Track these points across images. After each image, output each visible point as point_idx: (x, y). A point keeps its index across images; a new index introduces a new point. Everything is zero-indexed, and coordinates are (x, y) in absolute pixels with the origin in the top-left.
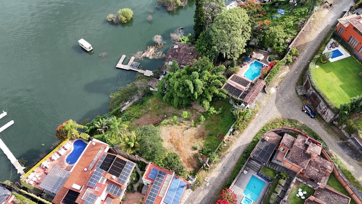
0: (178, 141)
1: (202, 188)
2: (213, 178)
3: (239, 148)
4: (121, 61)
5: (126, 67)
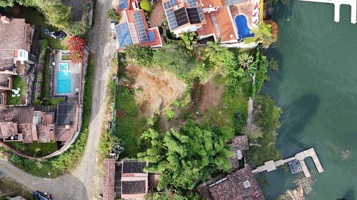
0: (159, 86)
2: (105, 72)
3: (97, 113)
4: (316, 160)
5: (301, 156)
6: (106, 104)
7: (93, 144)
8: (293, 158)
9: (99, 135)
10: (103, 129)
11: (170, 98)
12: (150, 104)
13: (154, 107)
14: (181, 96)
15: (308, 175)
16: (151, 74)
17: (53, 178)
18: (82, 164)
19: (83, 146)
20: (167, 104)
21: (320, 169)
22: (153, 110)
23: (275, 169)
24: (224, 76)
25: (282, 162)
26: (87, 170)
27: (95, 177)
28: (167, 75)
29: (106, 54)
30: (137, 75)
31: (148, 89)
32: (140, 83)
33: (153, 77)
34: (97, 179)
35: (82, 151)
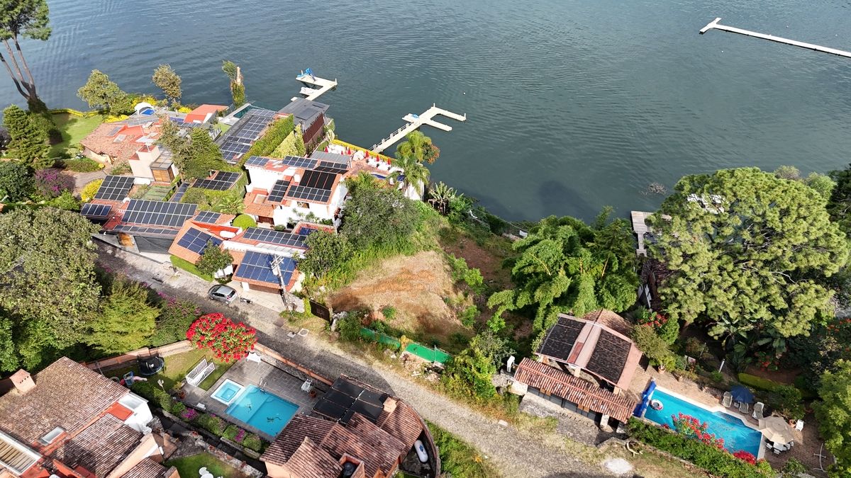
1: (284, 325)
2: (305, 342)
6: (377, 363)
7: (458, 420)
9: (443, 400)
10: (432, 387)
11: (441, 281)
12: (429, 314)
13: (439, 309)
14: (447, 267)
16: (372, 282)
18: (495, 459)
19: (451, 440)
20: (448, 293)
22: (445, 316)
26: (517, 454)
27: (547, 442)
28: (394, 264)
29: (268, 329)
30: (357, 299)
31: (398, 302)
32: (376, 303)
33: (380, 282)
34: (553, 440)
35: (462, 446)
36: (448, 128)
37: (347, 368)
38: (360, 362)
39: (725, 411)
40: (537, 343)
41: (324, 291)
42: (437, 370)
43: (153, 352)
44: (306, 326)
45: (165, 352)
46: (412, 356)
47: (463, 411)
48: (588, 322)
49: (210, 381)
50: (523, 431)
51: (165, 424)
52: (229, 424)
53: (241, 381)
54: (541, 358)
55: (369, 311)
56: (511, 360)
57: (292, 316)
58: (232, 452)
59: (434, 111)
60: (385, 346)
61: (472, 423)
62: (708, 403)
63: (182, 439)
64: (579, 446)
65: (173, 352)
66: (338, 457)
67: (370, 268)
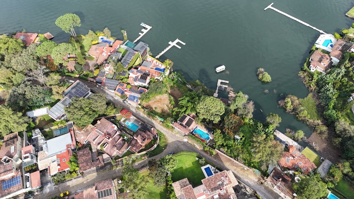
0: (160, 102)
1: (137, 110)
2: (140, 114)
4: (224, 81)
5: (219, 84)
6: (152, 119)
7: (164, 131)
8: (218, 87)
9: (162, 127)
10: (161, 125)
11: (167, 102)
12: (164, 109)
13: (166, 108)
15: (227, 86)
16: (153, 101)
17: (166, 148)
18: (168, 137)
19: (162, 134)
20: (168, 104)
21: (228, 82)
22: (167, 110)
23: (218, 94)
24: (172, 85)
25: (217, 91)
26: (171, 137)
27: (176, 136)
28: (158, 97)
29: (134, 110)
30: (150, 105)
31: (158, 106)
32: (153, 106)
33: (155, 101)
34: (178, 135)
35: (164, 135)
36: (180, 48)
37: (147, 120)
38: (150, 119)
39: (207, 132)
40: (178, 119)
41: (144, 103)
42: (162, 122)
43: (115, 115)
44: (140, 111)
45: (117, 115)
46: (158, 119)
47: (165, 129)
48: (188, 116)
49: (125, 121)
50: (173, 133)
51: (119, 129)
52: (128, 129)
53: (130, 122)
54: (178, 122)
55: (152, 108)
56: (173, 122)
57: (138, 108)
58: (129, 134)
59: (177, 41)
60: (154, 116)
61: (166, 131)
62: (205, 131)
63: (122, 131)
64: (181, 137)
65: (118, 115)
66: (143, 137)
67: (153, 98)
